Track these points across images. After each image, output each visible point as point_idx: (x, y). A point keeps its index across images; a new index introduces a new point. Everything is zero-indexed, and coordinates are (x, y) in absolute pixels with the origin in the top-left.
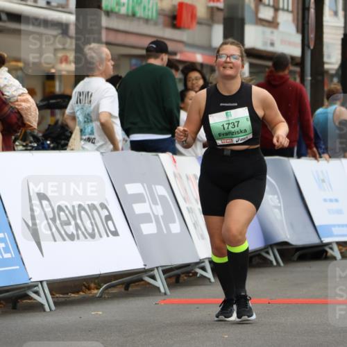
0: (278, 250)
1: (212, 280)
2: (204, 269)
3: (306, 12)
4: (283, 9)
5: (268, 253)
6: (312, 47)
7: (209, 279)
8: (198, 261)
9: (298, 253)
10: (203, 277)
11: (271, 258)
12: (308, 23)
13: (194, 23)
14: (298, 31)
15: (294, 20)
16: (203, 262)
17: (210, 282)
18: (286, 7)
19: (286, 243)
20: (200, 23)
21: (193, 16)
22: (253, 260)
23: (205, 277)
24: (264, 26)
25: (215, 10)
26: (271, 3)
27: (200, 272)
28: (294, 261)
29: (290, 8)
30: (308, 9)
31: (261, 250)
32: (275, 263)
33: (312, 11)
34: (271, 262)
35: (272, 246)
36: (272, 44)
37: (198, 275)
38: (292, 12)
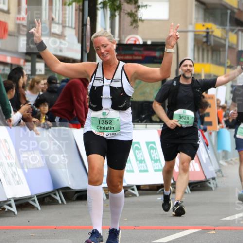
0: (63, 193)
1: (16, 213)
2: (10, 205)
3: (84, 27)
4: (69, 27)
5: (55, 195)
6: (88, 52)
7: (14, 212)
8: (6, 199)
9: (76, 195)
10: (9, 211)
11: (58, 198)
12: (85, 35)
13: (6, 35)
14: (79, 42)
15: (76, 34)
16: (10, 201)
17: (14, 214)
18: (70, 25)
19: (68, 188)
20: (10, 35)
21: (5, 30)
22: (45, 199)
23: (11, 211)
24: (55, 37)
25: (21, 26)
26: (61, 22)
27: (8, 207)
28: (74, 201)
29: (74, 26)
30: (86, 25)
31: (51, 192)
32: (60, 202)
33: (88, 27)
34: (58, 201)
35: (58, 190)
36: (61, 51)
37: (6, 210)
38: (75, 28)
